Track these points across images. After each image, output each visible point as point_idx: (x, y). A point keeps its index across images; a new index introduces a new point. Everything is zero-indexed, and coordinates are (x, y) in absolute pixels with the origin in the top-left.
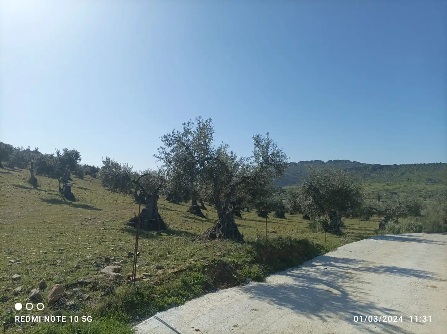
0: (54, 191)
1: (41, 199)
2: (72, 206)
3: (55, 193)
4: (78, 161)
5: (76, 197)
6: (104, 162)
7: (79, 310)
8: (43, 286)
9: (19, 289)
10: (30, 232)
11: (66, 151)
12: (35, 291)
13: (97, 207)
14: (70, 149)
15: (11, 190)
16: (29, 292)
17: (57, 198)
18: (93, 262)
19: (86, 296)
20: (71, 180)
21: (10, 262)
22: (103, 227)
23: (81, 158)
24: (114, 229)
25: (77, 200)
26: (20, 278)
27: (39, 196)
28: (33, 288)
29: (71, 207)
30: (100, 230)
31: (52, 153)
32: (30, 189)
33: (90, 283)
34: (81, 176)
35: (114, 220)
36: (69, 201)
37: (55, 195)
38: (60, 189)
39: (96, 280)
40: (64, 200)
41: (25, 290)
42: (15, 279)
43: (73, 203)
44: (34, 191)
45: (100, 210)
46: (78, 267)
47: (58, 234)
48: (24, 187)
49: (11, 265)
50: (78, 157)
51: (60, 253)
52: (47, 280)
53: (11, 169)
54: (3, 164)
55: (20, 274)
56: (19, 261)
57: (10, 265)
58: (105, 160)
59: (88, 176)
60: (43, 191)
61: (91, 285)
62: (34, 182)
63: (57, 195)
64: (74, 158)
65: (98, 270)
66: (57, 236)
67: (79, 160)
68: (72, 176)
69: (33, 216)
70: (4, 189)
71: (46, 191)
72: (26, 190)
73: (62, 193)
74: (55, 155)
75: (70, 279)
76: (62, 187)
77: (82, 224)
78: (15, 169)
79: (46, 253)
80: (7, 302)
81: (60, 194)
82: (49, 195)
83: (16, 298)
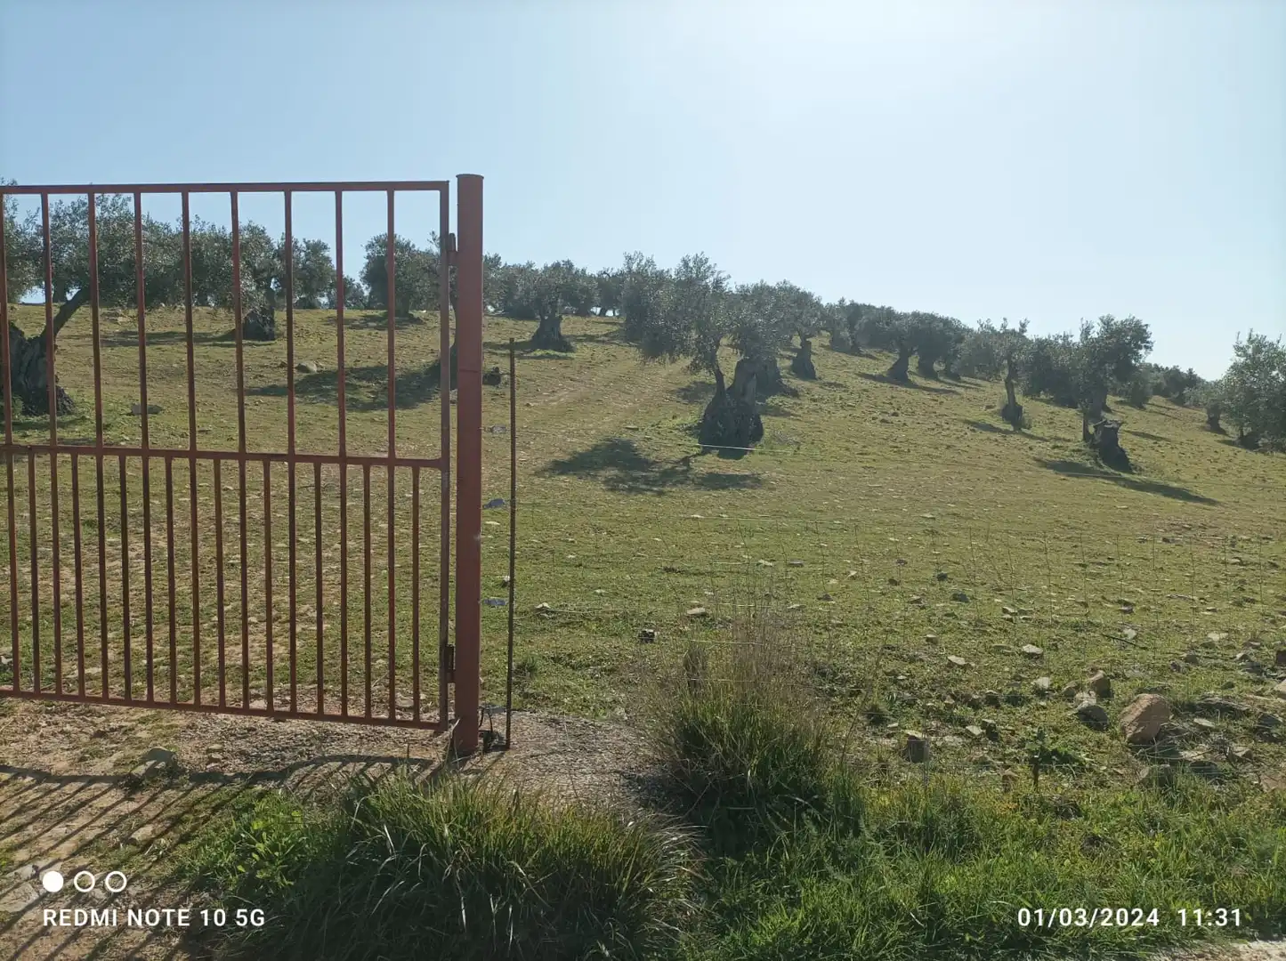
0: (1069, 441)
1: (1038, 460)
2: (1124, 486)
3: (1072, 446)
4: (1142, 352)
5: (1132, 458)
6: (1239, 349)
7: (1221, 783)
8: (1103, 690)
9: (1044, 682)
10: (1028, 544)
11: (1107, 322)
12: (1087, 699)
13: (1201, 492)
14: (1119, 317)
15: (962, 434)
16: (1069, 696)
17: (1077, 459)
18: (1239, 656)
19: (1240, 750)
20: (1109, 410)
21: (1005, 611)
22: (1236, 555)
23: (1152, 343)
24: (1275, 566)
25: (1135, 469)
26: (1042, 655)
27: (1030, 453)
28: (1079, 688)
29: (1121, 489)
30: (1225, 563)
31: (1068, 333)
32: (1007, 432)
33: (1247, 713)
34: (1138, 400)
35: (1270, 539)
36: (1113, 471)
37: (1074, 451)
38: (1087, 436)
39: (1265, 710)
40: (1100, 466)
41: (1059, 688)
42: (1031, 656)
43: (1125, 475)
44: (1015, 439)
45: (1212, 502)
46: (1192, 660)
47: (1100, 560)
48: (991, 429)
49: (1011, 620)
50: (1144, 340)
51: (1125, 612)
52: (1112, 677)
53: (955, 383)
54: (936, 370)
55: (1038, 646)
56: (1025, 613)
57: (1008, 620)
58: (1245, 343)
59: (1157, 400)
60: (1039, 438)
61: (1252, 723)
62: (1013, 414)
63: (1079, 450)
64: (1130, 343)
65: (1261, 682)
66: (1100, 564)
67: (1146, 347)
68: (1110, 400)
69: (1028, 505)
70: (948, 432)
71: (1047, 441)
72: (997, 436)
73: (1093, 446)
74: (1076, 339)
75: (1180, 688)
76: (1091, 430)
77: (1165, 540)
78: (965, 382)
79: (1085, 605)
80: (1024, 709)
81: (1088, 449)
82: (1056, 451)
83: (1043, 703)
